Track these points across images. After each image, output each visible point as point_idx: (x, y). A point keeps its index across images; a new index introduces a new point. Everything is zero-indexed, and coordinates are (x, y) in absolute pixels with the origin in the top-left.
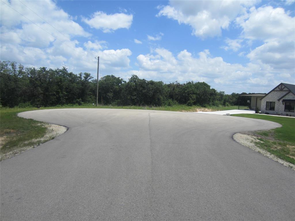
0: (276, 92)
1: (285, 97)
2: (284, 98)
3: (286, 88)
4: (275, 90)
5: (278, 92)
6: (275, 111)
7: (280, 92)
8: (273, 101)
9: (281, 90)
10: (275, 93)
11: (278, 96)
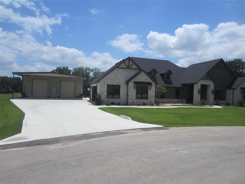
0: (121, 70)
1: (136, 78)
2: (134, 80)
3: (134, 65)
4: (120, 66)
5: (123, 70)
6: (121, 99)
7: (127, 70)
8: (118, 84)
9: (129, 67)
10: (120, 72)
11: (124, 75)
